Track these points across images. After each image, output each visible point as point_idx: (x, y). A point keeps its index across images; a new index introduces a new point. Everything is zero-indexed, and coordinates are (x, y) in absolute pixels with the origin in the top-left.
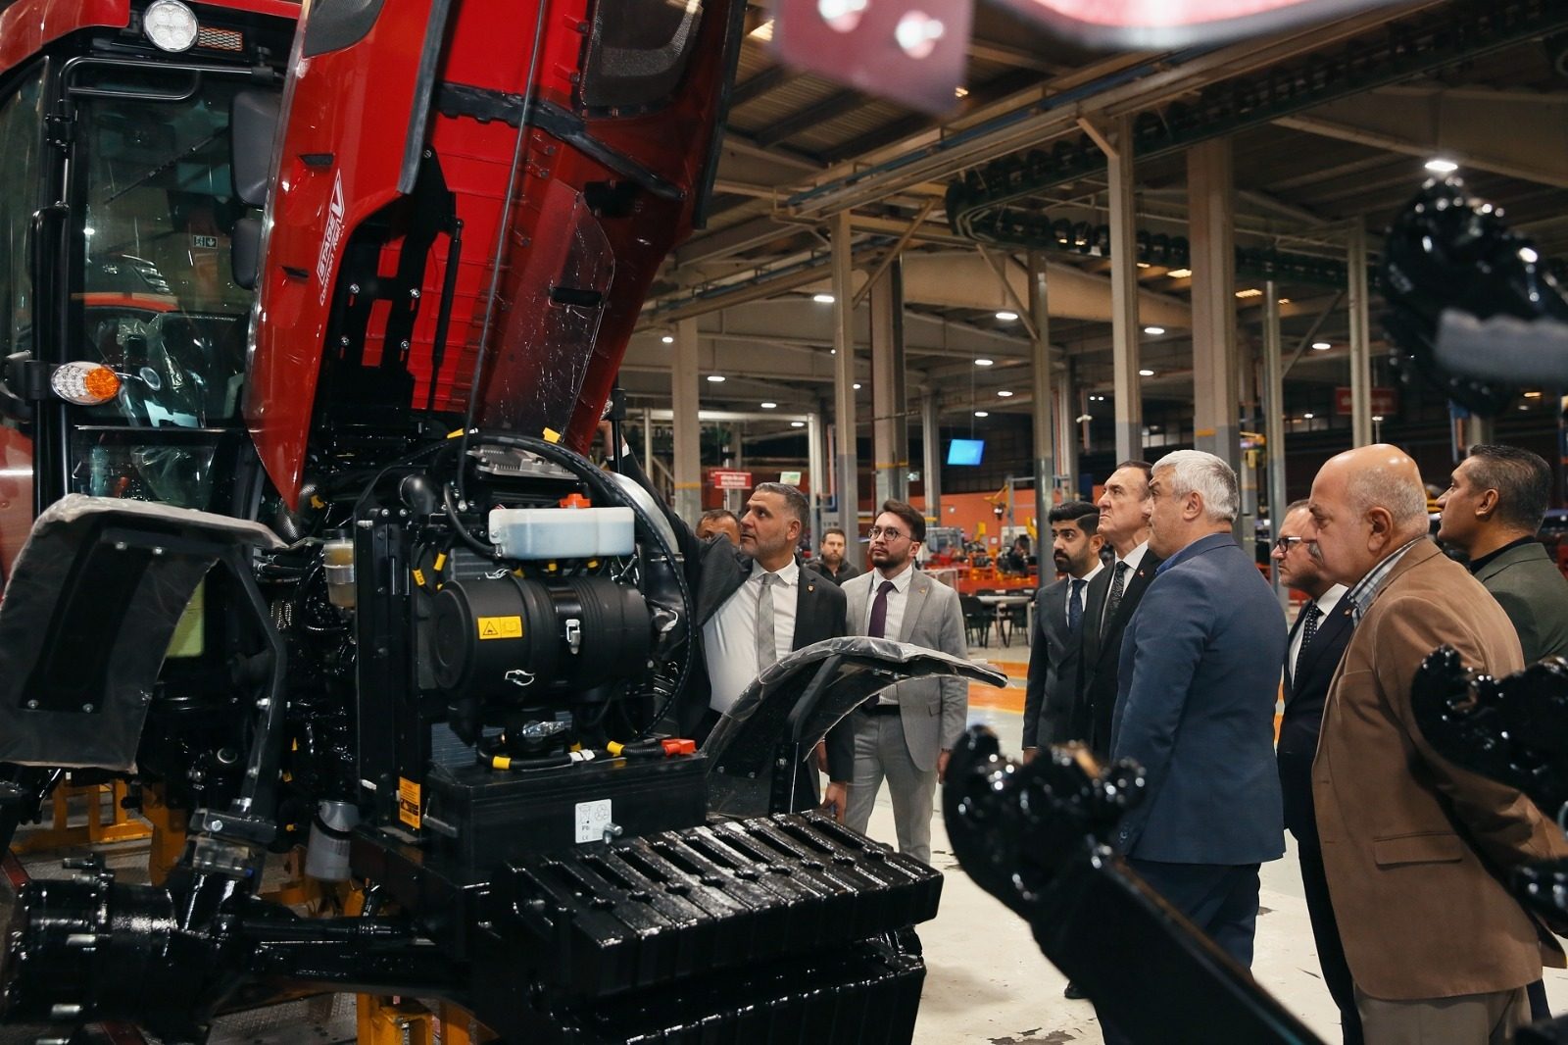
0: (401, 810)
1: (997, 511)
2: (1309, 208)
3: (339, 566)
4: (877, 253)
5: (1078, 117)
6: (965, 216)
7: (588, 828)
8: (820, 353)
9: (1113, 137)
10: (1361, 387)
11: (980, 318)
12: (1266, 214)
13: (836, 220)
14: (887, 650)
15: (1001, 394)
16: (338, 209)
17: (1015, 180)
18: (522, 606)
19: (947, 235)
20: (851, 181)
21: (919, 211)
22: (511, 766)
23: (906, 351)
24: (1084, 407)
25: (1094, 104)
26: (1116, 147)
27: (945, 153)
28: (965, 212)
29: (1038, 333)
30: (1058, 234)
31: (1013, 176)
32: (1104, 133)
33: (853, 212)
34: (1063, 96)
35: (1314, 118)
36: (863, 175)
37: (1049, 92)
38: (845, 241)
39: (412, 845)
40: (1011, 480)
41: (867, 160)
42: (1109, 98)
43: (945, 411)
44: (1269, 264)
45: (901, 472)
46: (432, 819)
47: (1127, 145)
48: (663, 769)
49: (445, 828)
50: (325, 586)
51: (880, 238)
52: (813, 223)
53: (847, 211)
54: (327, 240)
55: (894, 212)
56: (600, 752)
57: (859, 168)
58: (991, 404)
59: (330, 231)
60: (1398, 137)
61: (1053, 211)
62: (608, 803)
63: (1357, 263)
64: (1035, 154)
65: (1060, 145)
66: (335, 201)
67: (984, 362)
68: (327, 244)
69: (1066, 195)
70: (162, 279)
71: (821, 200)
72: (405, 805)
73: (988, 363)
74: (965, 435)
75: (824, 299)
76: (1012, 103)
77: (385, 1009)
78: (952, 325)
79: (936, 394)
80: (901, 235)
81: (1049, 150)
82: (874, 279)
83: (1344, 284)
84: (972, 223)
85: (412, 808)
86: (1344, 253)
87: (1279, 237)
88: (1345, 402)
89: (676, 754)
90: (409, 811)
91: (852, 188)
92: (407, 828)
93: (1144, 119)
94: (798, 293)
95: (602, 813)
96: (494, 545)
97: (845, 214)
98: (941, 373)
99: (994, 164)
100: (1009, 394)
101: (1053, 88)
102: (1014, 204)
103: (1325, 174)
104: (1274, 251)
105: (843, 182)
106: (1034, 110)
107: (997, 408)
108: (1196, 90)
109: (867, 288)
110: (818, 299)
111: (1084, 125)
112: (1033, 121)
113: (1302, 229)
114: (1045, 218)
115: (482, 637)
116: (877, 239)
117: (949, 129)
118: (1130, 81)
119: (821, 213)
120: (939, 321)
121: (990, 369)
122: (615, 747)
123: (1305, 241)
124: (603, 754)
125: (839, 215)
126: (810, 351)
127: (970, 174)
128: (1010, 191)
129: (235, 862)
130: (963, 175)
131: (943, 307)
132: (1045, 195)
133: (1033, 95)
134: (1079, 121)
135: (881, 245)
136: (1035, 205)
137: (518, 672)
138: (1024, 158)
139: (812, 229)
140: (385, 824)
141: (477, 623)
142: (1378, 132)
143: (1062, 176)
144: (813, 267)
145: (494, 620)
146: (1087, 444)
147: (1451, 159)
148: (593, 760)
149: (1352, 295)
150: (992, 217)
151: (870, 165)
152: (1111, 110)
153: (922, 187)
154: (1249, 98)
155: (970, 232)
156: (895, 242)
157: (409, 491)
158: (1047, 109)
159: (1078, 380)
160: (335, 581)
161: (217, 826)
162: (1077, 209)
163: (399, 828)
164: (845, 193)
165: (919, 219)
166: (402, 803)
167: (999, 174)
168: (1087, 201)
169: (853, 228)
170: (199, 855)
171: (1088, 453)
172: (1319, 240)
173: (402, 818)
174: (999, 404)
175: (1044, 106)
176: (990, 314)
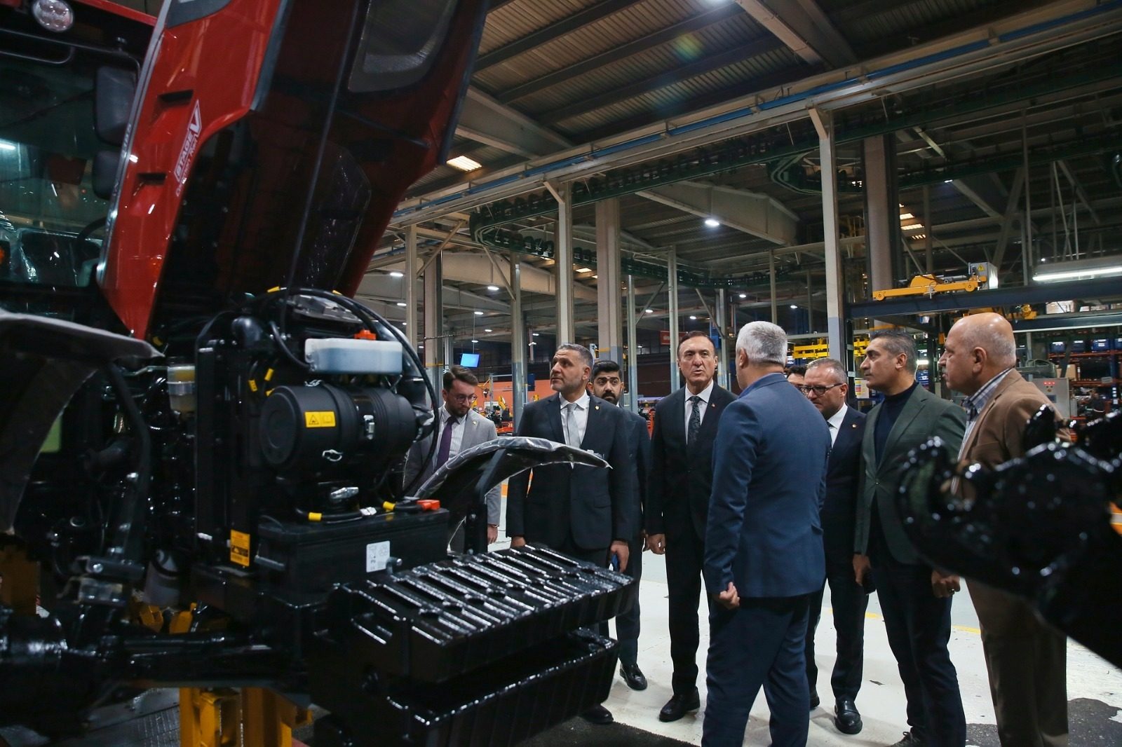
0: (232, 553)
1: (484, 392)
2: (647, 241)
3: (180, 382)
4: (430, 249)
5: (544, 181)
6: (479, 232)
7: (374, 561)
8: (389, 305)
9: (562, 193)
10: (674, 329)
11: (477, 289)
12: (629, 242)
13: (409, 229)
14: (539, 444)
15: (486, 331)
16: (196, 128)
17: (508, 213)
18: (334, 406)
19: (469, 241)
20: (419, 208)
21: (454, 228)
22: (322, 519)
23: (443, 306)
24: (531, 339)
25: (553, 174)
26: (563, 198)
27: (471, 196)
28: (479, 229)
29: (515, 296)
30: (527, 243)
31: (506, 211)
32: (557, 190)
33: (418, 226)
34: (536, 170)
35: (656, 193)
36: (425, 205)
37: (528, 168)
38: (413, 241)
39: (244, 578)
40: (492, 376)
41: (428, 198)
42: (560, 172)
43: (457, 339)
44: (629, 266)
45: (440, 369)
46: (263, 559)
47: (569, 198)
48: (422, 519)
49: (275, 565)
50: (167, 396)
51: (432, 241)
52: (396, 230)
53: (415, 225)
54: (184, 150)
55: (439, 227)
56: (379, 508)
57: (423, 201)
58: (482, 335)
59: (188, 143)
60: (693, 207)
61: (524, 232)
62: (387, 544)
63: (672, 268)
64: (519, 200)
65: (533, 196)
66: (194, 122)
67: (479, 313)
68: (185, 153)
69: (531, 224)
70: (7, 221)
71: (400, 218)
72: (236, 550)
73: (481, 313)
74: (469, 351)
75: (396, 275)
76: (506, 172)
77: (205, 694)
78: (462, 292)
79: (452, 330)
80: (443, 240)
81: (526, 199)
82: (426, 265)
83: (666, 280)
84: (483, 235)
85: (242, 552)
86: (666, 263)
87: (635, 253)
88: (665, 338)
89: (429, 510)
90: (240, 554)
91: (419, 212)
92: (239, 567)
93: (577, 185)
94: (380, 271)
95: (384, 551)
96: (309, 364)
97: (414, 226)
98: (456, 318)
99: (496, 204)
100: (490, 331)
101: (530, 166)
102: (504, 227)
103: (654, 224)
104: (632, 260)
105: (414, 208)
106: (521, 176)
107: (484, 338)
108: (603, 173)
109: (423, 270)
110: (393, 274)
111: (547, 185)
112: (522, 181)
113: (646, 251)
114: (520, 235)
115: (308, 426)
116: (429, 241)
117: (473, 183)
118: (570, 165)
119: (401, 225)
120: (456, 290)
121: (482, 317)
122: (388, 505)
123: (647, 256)
124: (381, 510)
125: (410, 227)
126: (383, 304)
127: (484, 209)
128: (505, 219)
129: (113, 596)
130: (478, 209)
131: (459, 282)
132: (521, 223)
133: (519, 168)
134: (545, 183)
135: (431, 245)
136: (515, 228)
137: (332, 451)
138: (513, 202)
139: (395, 234)
140: (219, 564)
141: (304, 416)
142: (684, 203)
143: (532, 212)
144: (393, 255)
145: (316, 414)
146: (532, 358)
147: (717, 220)
148: (375, 514)
149: (670, 285)
150: (493, 233)
151: (429, 200)
152: (562, 179)
153: (455, 215)
154: (630, 179)
155: (482, 240)
156: (440, 244)
157: (241, 328)
158: (528, 176)
159: (528, 324)
160: (177, 393)
161: (98, 568)
162: (536, 232)
163: (230, 567)
164: (414, 215)
165: (453, 232)
166: (233, 549)
167: (499, 210)
168: (542, 228)
169: (418, 234)
170: (83, 591)
171: (532, 363)
172: (654, 256)
173: (233, 559)
174: (486, 336)
175: (526, 174)
176: (484, 288)
